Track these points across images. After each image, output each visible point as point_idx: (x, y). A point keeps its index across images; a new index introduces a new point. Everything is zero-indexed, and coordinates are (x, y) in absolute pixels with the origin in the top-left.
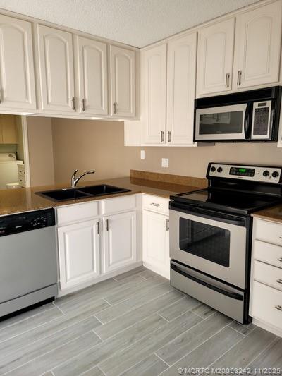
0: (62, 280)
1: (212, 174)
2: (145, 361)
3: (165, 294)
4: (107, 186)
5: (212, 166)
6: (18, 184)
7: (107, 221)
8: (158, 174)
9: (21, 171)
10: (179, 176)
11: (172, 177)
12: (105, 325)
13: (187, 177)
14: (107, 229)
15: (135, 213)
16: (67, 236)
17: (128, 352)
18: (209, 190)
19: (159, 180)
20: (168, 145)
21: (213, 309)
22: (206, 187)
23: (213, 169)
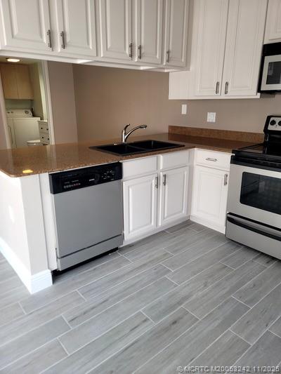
0: (125, 232)
1: (271, 128)
2: (226, 303)
3: (222, 245)
4: (155, 142)
5: (272, 119)
6: (39, 141)
7: (165, 176)
8: (202, 129)
9: (43, 127)
10: (227, 131)
11: (219, 132)
12: (175, 272)
13: (237, 132)
14: (165, 184)
15: (188, 168)
16: (130, 190)
17: (206, 295)
18: (264, 145)
19: (203, 136)
20: (223, 96)
21: (274, 259)
22: (262, 142)
23: (273, 123)
